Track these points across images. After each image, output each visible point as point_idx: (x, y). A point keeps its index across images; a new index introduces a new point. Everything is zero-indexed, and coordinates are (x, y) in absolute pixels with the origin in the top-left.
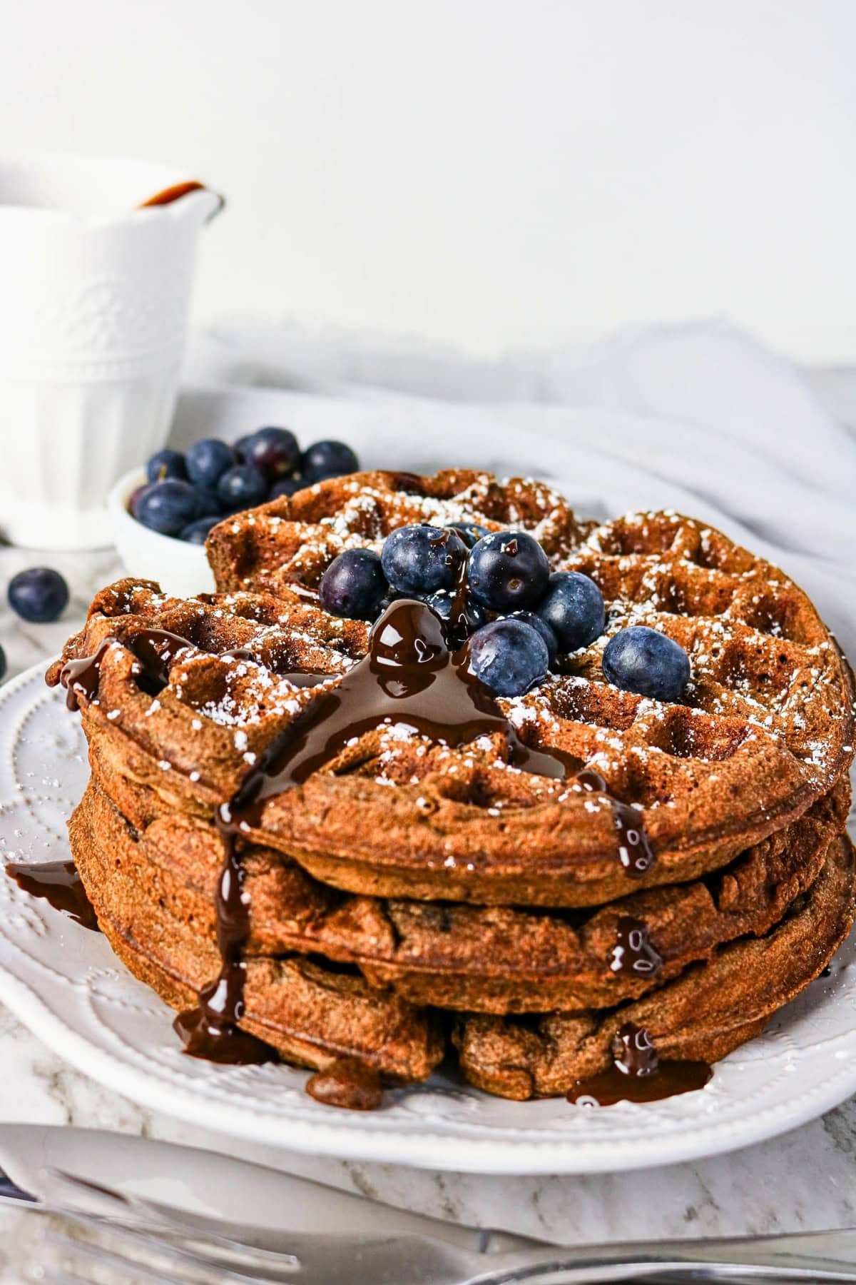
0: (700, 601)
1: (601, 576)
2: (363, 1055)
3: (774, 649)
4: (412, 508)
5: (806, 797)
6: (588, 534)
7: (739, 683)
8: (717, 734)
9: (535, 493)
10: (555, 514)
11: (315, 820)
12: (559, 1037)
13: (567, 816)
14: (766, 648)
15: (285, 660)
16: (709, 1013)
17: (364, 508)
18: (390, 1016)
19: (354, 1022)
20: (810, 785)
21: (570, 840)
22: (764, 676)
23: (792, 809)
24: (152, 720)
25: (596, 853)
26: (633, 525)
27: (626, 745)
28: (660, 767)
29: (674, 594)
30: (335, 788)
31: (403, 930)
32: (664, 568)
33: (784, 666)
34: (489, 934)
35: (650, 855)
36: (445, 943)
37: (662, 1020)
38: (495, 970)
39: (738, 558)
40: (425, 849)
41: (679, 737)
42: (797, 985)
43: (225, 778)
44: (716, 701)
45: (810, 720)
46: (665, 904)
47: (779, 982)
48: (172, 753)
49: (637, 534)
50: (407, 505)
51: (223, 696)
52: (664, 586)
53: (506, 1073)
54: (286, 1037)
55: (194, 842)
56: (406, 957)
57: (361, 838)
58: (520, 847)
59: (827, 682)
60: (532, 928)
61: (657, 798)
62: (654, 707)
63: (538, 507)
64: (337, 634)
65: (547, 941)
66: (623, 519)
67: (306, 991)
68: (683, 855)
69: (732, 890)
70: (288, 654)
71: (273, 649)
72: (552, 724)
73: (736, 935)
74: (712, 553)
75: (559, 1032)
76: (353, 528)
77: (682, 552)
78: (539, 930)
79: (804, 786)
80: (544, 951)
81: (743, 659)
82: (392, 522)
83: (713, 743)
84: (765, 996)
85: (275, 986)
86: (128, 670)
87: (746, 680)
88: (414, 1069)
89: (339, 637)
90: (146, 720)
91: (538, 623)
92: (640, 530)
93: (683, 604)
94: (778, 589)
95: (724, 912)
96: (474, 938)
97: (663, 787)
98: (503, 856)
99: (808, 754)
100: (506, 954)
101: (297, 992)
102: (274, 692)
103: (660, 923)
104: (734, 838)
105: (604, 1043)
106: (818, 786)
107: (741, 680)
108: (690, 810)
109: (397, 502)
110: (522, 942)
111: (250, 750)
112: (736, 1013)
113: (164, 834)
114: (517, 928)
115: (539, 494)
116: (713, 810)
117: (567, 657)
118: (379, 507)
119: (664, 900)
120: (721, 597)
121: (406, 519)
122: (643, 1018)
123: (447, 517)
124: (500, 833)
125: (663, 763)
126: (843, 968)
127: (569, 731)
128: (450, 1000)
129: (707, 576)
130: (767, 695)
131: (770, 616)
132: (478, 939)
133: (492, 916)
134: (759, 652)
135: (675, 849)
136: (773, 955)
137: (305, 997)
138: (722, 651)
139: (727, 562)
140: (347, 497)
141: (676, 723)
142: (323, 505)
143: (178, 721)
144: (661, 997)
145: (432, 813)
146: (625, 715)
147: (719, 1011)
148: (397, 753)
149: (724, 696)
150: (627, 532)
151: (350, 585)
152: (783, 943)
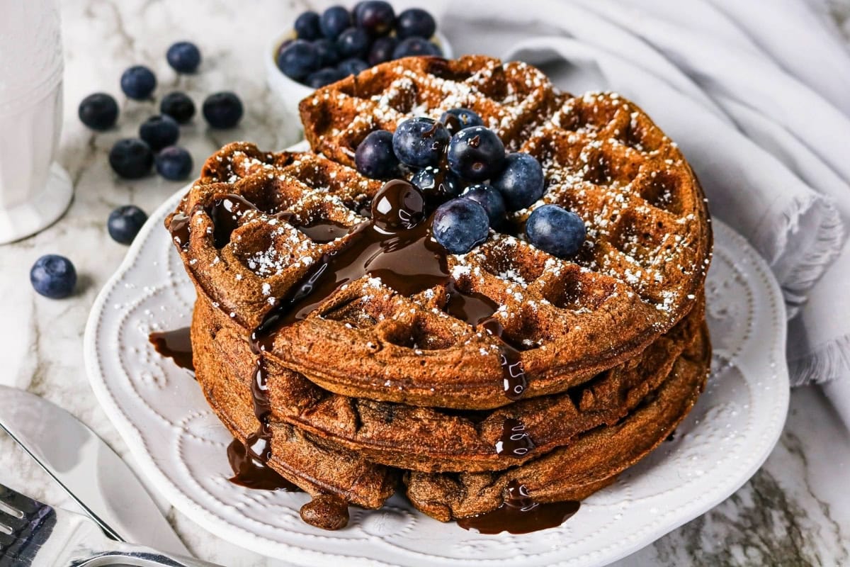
0: (619, 169)
1: (556, 145)
2: (340, 492)
3: (654, 217)
4: (436, 87)
5: (649, 337)
6: (562, 104)
7: (630, 238)
8: (597, 286)
9: (525, 76)
10: (536, 93)
11: (305, 349)
12: (469, 486)
13: (466, 357)
14: (650, 216)
15: (318, 215)
16: (571, 475)
17: (404, 87)
18: (358, 468)
19: (335, 470)
20: (654, 328)
21: (468, 372)
22: (647, 235)
23: (636, 347)
24: (213, 270)
25: (486, 381)
26: (588, 103)
27: (525, 298)
28: (546, 316)
29: (601, 163)
30: (317, 330)
31: (364, 419)
32: (597, 144)
33: (661, 230)
34: (417, 426)
35: (525, 383)
36: (387, 430)
37: (537, 479)
38: (420, 450)
39: (653, 136)
40: (373, 374)
41: (572, 286)
42: (640, 453)
43: (252, 316)
44: (606, 256)
45: (667, 276)
46: (538, 410)
47: (626, 453)
48: (222, 296)
49: (589, 110)
50: (433, 85)
51: (269, 247)
52: (595, 157)
53: (432, 507)
54: (294, 475)
55: (240, 349)
56: (363, 438)
57: (332, 364)
58: (434, 376)
59: (685, 245)
60: (445, 424)
61: (542, 337)
62: (555, 265)
63: (526, 86)
64: (363, 191)
65: (454, 433)
66: (582, 98)
67: (306, 448)
68: (547, 383)
69: (588, 400)
70: (321, 212)
71: (309, 209)
72: (480, 279)
73: (592, 427)
74: (638, 129)
75: (469, 483)
76: (392, 103)
77: (613, 131)
78: (449, 426)
79: (650, 329)
80: (452, 439)
81: (634, 222)
82: (424, 96)
83: (593, 292)
84: (615, 462)
85: (288, 443)
86: (204, 231)
87: (635, 236)
88: (371, 503)
89: (364, 193)
90: (209, 270)
91: (490, 194)
92: (592, 108)
93: (608, 170)
94: (672, 166)
95: (584, 412)
96: (405, 428)
97: (547, 329)
98: (425, 382)
99: (661, 301)
100: (427, 440)
101: (301, 449)
102: (299, 248)
103: (533, 423)
104: (587, 370)
105: (496, 492)
106: (660, 328)
107: (632, 236)
108: (556, 352)
109: (427, 83)
110: (437, 433)
111: (272, 295)
112: (591, 474)
113: (225, 339)
114: (435, 423)
115: (528, 76)
116: (573, 352)
117: (514, 215)
118: (415, 86)
119: (538, 407)
120: (633, 168)
121: (432, 95)
122: (524, 478)
123: (458, 96)
124: (421, 367)
125: (548, 313)
126: (683, 436)
127: (490, 284)
128: (393, 462)
129: (625, 152)
130: (647, 249)
131: (663, 186)
132: (409, 429)
133: (420, 415)
134: (645, 218)
135: (543, 378)
136: (620, 438)
137: (305, 452)
138: (619, 217)
139: (646, 137)
140: (394, 77)
141: (570, 277)
142: (379, 81)
143: (227, 273)
144: (537, 465)
145: (377, 352)
146: (538, 267)
147: (579, 473)
148: (372, 296)
149: (612, 254)
150: (583, 108)
151: (372, 158)
152: (631, 428)
